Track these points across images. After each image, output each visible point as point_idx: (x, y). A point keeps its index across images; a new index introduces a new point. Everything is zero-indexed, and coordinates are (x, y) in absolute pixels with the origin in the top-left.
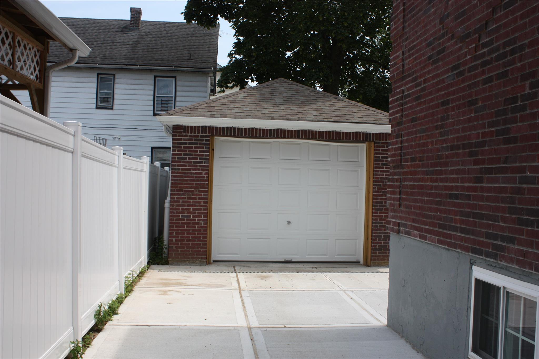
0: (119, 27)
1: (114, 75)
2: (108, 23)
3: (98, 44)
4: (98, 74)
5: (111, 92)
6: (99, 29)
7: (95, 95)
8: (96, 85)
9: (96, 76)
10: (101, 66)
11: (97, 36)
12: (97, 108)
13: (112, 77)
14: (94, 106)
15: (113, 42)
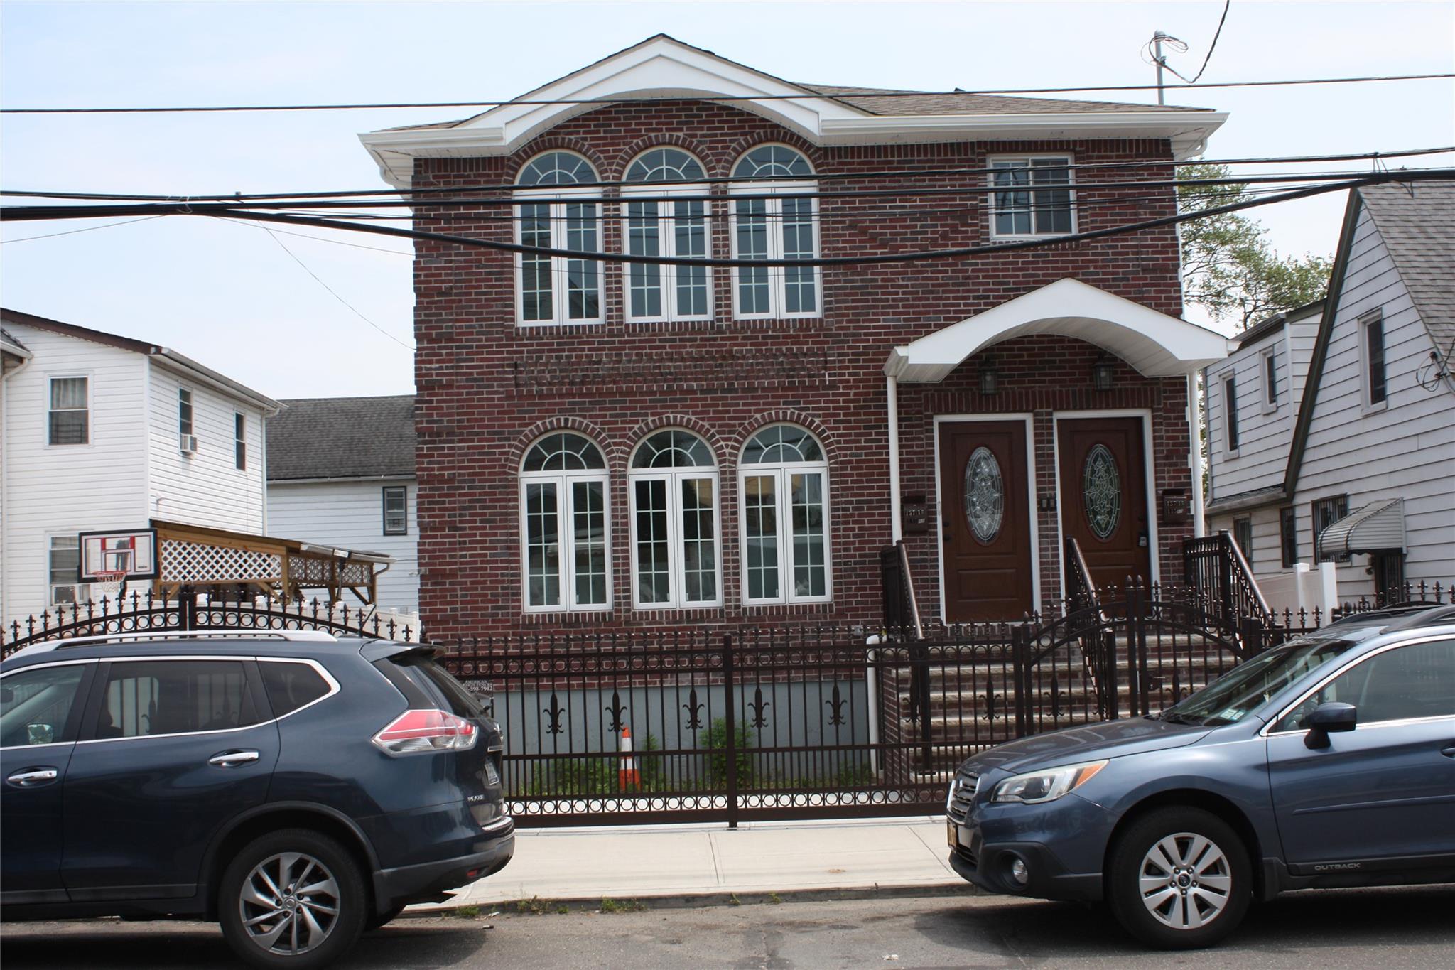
0: (408, 409)
1: (405, 487)
2: (391, 404)
3: (380, 442)
4: (384, 488)
5: (403, 511)
6: (380, 415)
7: (381, 517)
8: (381, 503)
9: (381, 491)
10: (387, 477)
11: (377, 428)
12: (386, 534)
13: (402, 490)
14: (381, 532)
15: (401, 437)
